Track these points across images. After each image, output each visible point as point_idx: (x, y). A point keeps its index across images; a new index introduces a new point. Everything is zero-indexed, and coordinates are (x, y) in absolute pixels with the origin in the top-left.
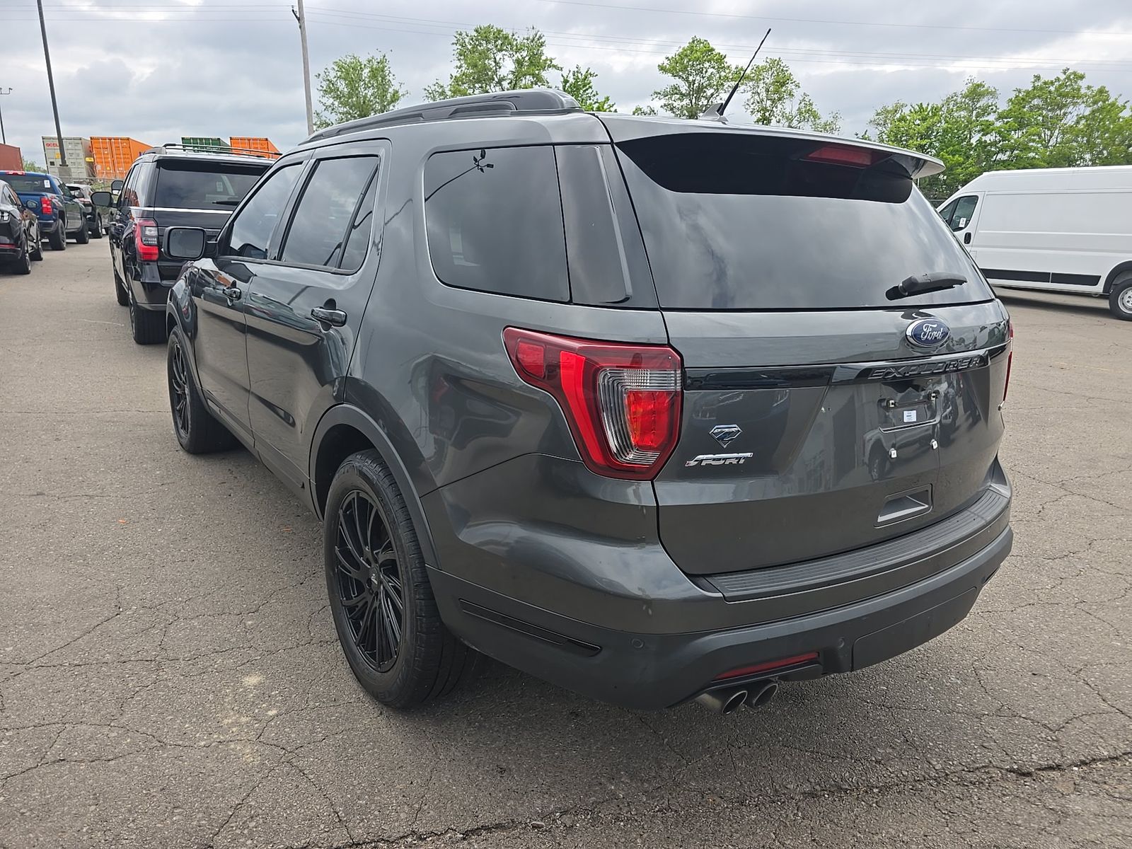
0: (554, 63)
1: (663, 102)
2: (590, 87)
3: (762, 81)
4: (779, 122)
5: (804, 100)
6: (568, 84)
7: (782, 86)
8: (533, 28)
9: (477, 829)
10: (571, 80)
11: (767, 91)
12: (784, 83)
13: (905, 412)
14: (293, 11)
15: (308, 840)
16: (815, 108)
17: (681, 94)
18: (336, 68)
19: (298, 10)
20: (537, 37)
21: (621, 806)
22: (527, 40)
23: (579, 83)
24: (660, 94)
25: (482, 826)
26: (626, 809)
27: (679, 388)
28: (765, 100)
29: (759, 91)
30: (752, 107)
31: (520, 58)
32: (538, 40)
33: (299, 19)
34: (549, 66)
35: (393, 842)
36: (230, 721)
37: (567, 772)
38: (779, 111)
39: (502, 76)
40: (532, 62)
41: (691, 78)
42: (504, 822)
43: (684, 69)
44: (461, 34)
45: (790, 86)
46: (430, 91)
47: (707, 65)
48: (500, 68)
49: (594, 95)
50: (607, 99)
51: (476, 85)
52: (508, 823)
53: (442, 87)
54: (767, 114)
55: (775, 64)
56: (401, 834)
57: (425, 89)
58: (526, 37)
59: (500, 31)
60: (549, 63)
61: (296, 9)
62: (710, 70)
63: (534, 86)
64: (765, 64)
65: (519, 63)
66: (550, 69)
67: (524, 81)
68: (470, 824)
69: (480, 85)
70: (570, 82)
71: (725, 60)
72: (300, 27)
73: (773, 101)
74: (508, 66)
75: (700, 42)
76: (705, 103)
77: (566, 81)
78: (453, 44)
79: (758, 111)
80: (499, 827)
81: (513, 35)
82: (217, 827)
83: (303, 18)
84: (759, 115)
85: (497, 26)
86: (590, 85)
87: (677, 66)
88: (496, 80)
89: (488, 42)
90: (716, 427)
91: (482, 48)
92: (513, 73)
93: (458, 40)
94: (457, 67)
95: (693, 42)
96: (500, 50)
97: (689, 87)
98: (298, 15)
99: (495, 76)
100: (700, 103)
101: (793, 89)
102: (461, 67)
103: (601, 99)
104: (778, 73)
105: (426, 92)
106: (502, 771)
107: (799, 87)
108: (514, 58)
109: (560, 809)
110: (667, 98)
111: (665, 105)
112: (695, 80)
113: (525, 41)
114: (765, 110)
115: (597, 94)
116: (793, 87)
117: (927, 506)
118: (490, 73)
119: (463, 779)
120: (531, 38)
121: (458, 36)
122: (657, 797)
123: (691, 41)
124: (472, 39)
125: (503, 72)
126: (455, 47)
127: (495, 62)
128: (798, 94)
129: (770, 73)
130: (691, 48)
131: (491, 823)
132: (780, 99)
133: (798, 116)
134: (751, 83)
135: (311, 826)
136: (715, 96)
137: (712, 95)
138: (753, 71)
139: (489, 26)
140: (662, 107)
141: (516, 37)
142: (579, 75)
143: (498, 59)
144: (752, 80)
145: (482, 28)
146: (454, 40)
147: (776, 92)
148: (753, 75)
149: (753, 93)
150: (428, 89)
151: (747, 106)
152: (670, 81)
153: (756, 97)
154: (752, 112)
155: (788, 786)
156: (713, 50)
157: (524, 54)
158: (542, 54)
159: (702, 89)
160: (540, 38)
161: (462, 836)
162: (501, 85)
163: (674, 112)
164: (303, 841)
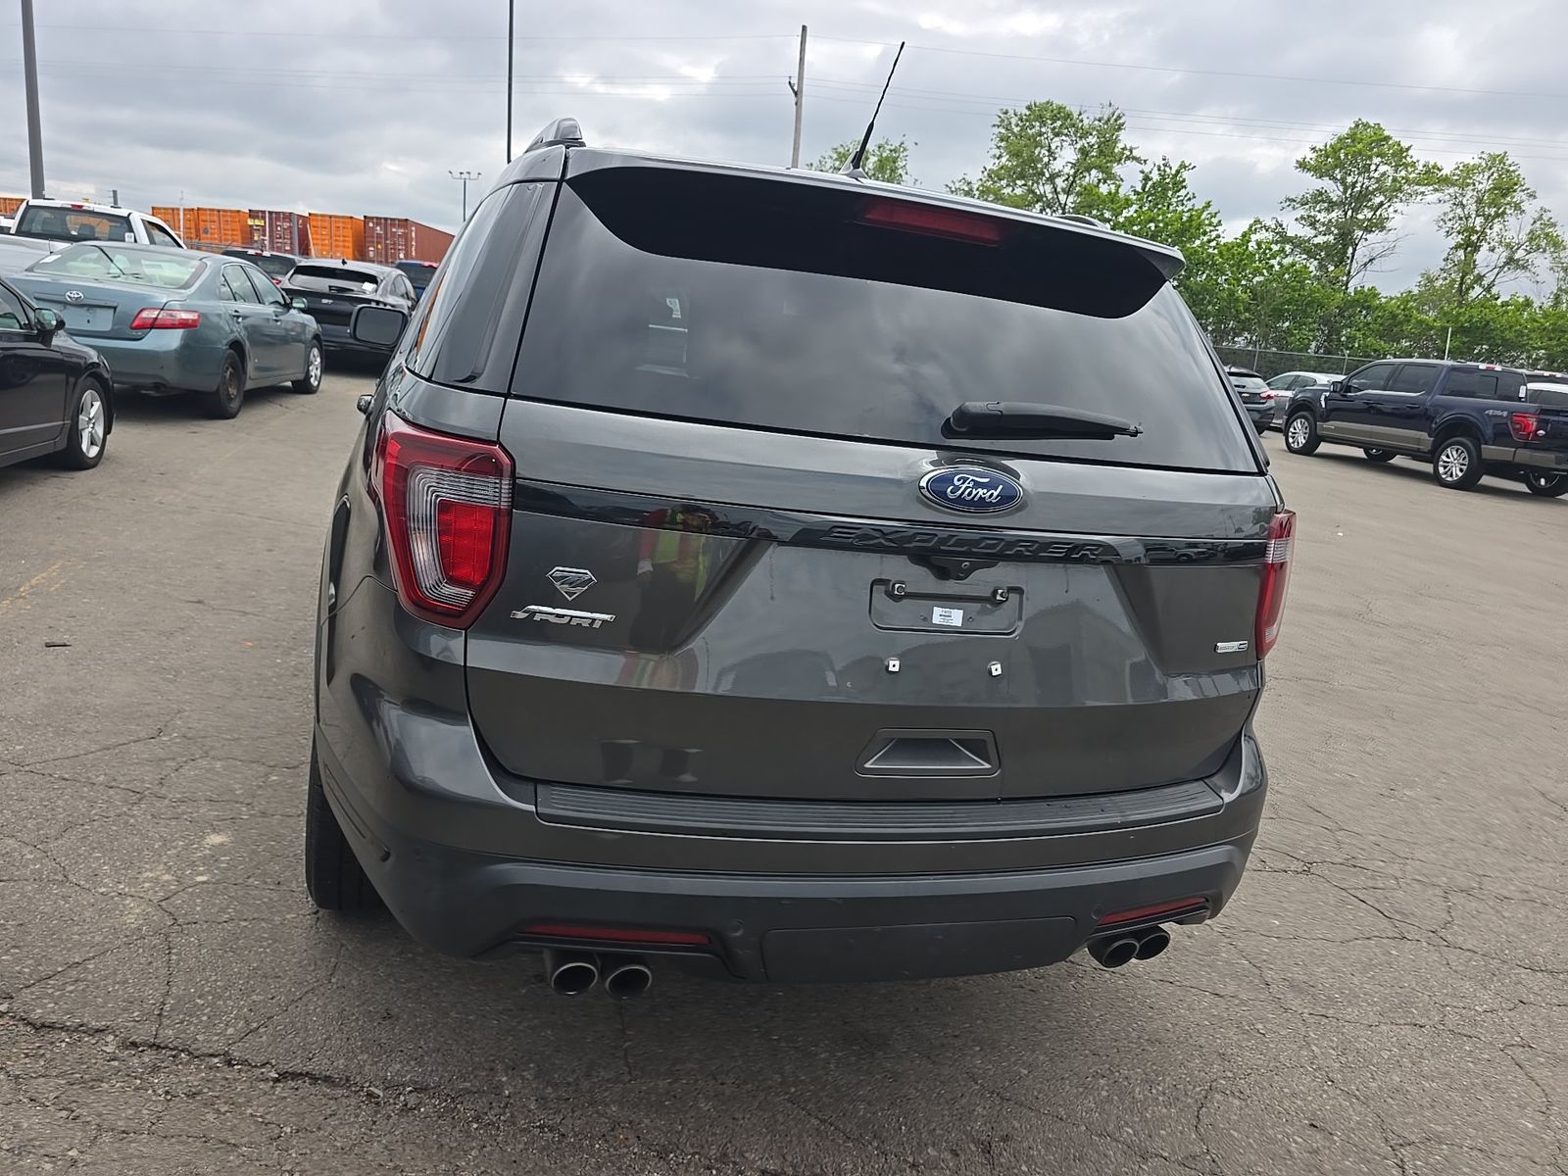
0: (1135, 153)
1: (1301, 212)
2: (1185, 187)
3: (1471, 187)
4: (1493, 250)
5: (1540, 218)
6: (1150, 183)
7: (1504, 196)
8: (1110, 104)
9: (301, 1074)
10: (1155, 176)
11: (1479, 201)
12: (1508, 189)
13: (935, 608)
14: (790, 83)
15: (109, 1023)
16: (1558, 231)
17: (1331, 202)
18: (835, 156)
19: (796, 82)
20: (1115, 117)
21: (494, 1104)
22: (1100, 121)
23: (1167, 181)
24: (1295, 201)
25: (307, 1073)
26: (497, 1110)
27: (504, 505)
28: (1473, 216)
29: (1465, 202)
30: (1450, 224)
31: (1086, 145)
32: (1116, 120)
33: (796, 93)
34: (1128, 158)
35: (196, 1057)
36: (151, 875)
37: (463, 1042)
38: (1495, 234)
39: (1057, 171)
40: (1102, 151)
41: (1349, 179)
42: (336, 1076)
43: (1339, 165)
44: (1006, 113)
45: (1518, 196)
46: (953, 189)
47: (1377, 160)
48: (1055, 159)
49: (1189, 199)
50: (1208, 205)
51: (1018, 182)
52: (341, 1079)
53: (969, 183)
54: (1474, 238)
55: (1497, 161)
56: (211, 1051)
57: (947, 186)
58: (1098, 117)
59: (1060, 109)
60: (1128, 153)
61: (795, 81)
62: (1383, 168)
63: (1101, 185)
64: (1477, 161)
65: (1084, 152)
66: (1128, 162)
67: (1088, 177)
68: (297, 1066)
69: (1023, 182)
70: (1154, 180)
71: (1410, 152)
72: (796, 104)
73: (1487, 218)
74: (1066, 156)
75: (1366, 126)
76: (1369, 216)
77: (1147, 179)
78: (994, 126)
79: (1459, 233)
80: (327, 1079)
81: (1080, 114)
82: (34, 979)
83: (802, 92)
84: (1459, 239)
85: (1057, 102)
86: (1184, 184)
87: (1326, 163)
88: (1047, 175)
89: (1043, 124)
90: (556, 568)
91: (1033, 130)
92: (1074, 165)
93: (1003, 121)
94: (995, 155)
95: (1357, 126)
96: (1057, 135)
97: (1345, 192)
98: (796, 88)
99: (1045, 170)
100: (1360, 217)
101: (1522, 202)
102: (1000, 157)
103: (1199, 205)
104: (1500, 176)
105: (948, 189)
106: (388, 1016)
107: (1535, 197)
108: (1078, 146)
109: (416, 1082)
110: (1307, 207)
111: (1302, 218)
112: (1356, 182)
113: (1096, 123)
114: (1473, 231)
115: (1195, 197)
116: (1524, 197)
117: (987, 766)
118: (1039, 166)
119: (333, 1013)
120: (1106, 118)
121: (1002, 115)
122: (551, 1109)
123: (1353, 126)
124: (1021, 120)
125: (1057, 166)
126: (996, 130)
127: (1049, 151)
128: (1531, 208)
129: (1486, 175)
130: (1352, 136)
131: (320, 1073)
132: (1497, 215)
133: (1528, 243)
134: (1451, 190)
135: (125, 1010)
136: (1386, 206)
137: (1381, 204)
138: (1457, 172)
139: (1048, 103)
140: (1296, 219)
141: (1084, 116)
142: (1167, 169)
143: (1053, 146)
144: (1453, 185)
145: (1037, 104)
146: (997, 121)
147: (1493, 203)
148: (1456, 178)
149: (1454, 204)
150: (951, 185)
151: (1441, 223)
152: (1312, 183)
153: (1459, 211)
154: (1448, 232)
155: (747, 1155)
156: (1388, 138)
157: (1092, 140)
158: (1116, 141)
159: (1366, 196)
160: (1119, 117)
161: (277, 1076)
162: (1053, 183)
163: (1315, 229)
164: (104, 1023)
